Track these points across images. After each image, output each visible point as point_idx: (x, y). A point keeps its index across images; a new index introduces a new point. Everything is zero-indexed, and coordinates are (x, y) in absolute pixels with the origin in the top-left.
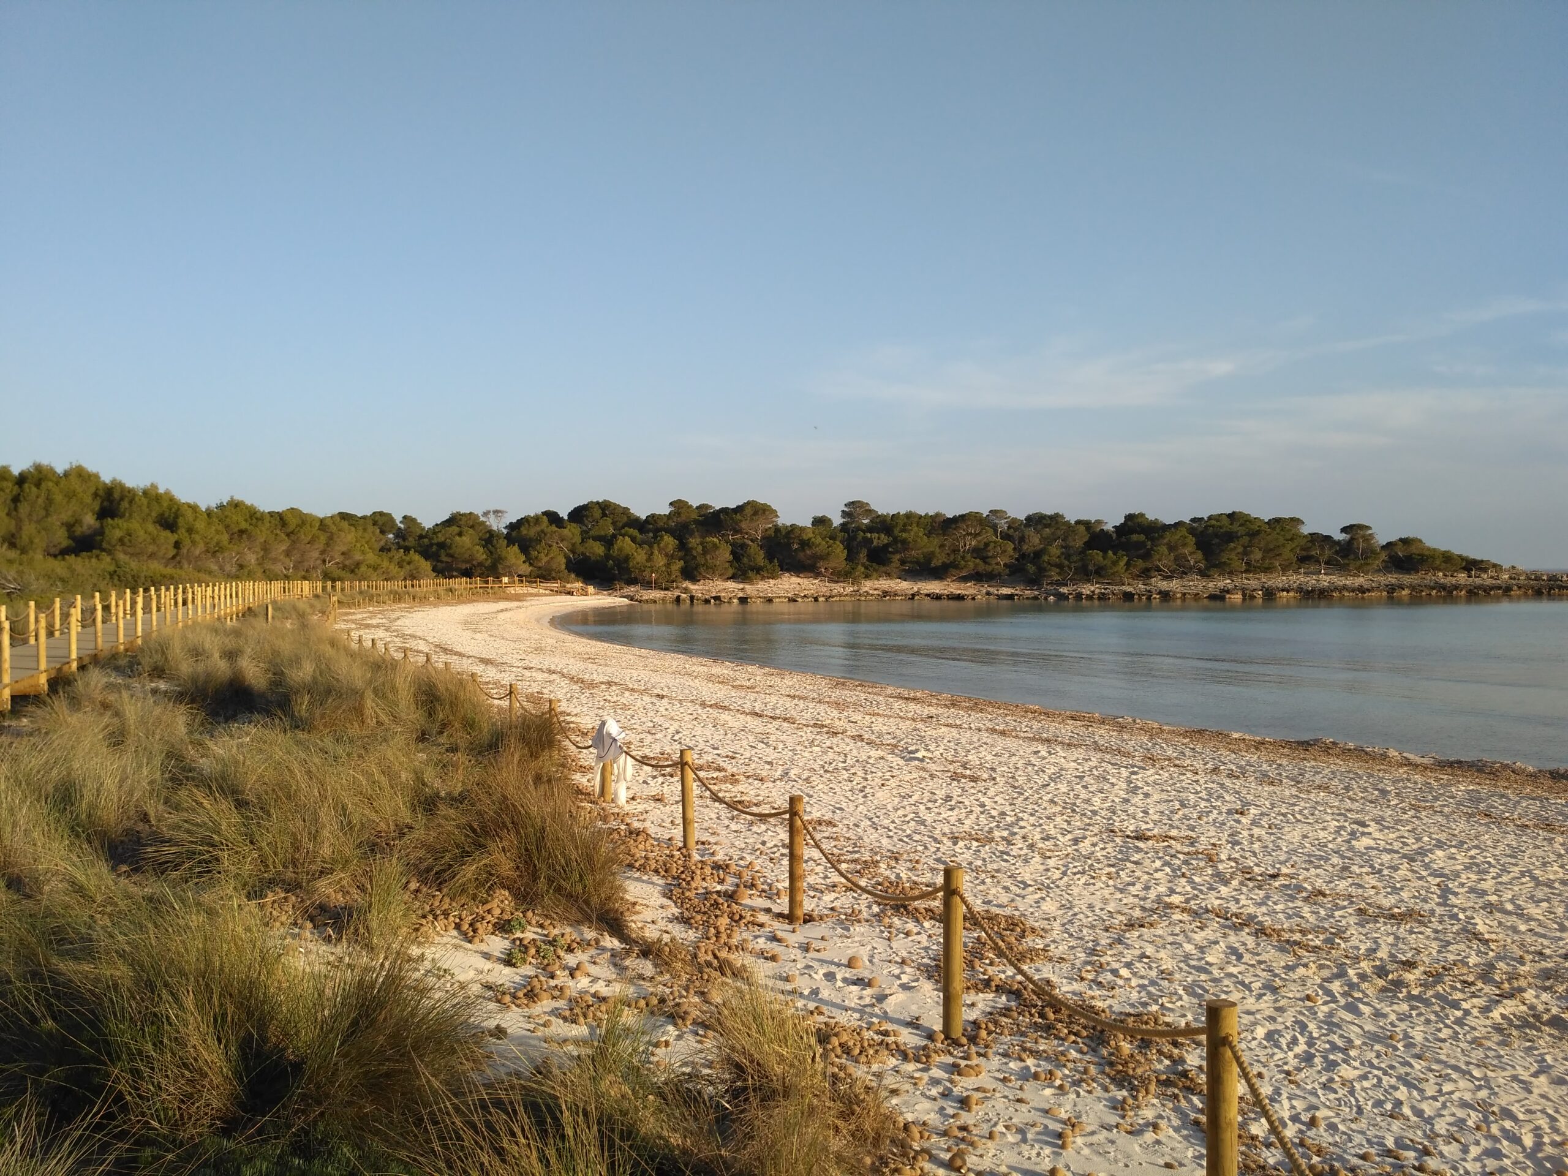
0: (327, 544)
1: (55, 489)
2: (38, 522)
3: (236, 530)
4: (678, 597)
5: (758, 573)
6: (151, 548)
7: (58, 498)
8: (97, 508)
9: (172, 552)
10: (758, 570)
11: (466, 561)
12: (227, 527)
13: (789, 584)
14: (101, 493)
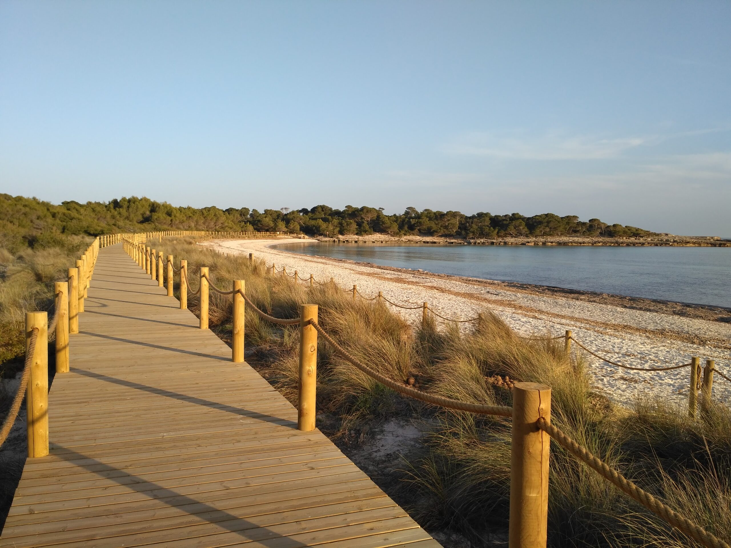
0: (217, 220)
1: (139, 204)
2: (134, 213)
3: (188, 216)
4: (334, 240)
5: (365, 232)
6: (164, 221)
7: (140, 206)
8: (150, 209)
9: (170, 222)
10: (365, 231)
11: (268, 226)
12: (186, 215)
13: (378, 236)
14: (151, 205)
